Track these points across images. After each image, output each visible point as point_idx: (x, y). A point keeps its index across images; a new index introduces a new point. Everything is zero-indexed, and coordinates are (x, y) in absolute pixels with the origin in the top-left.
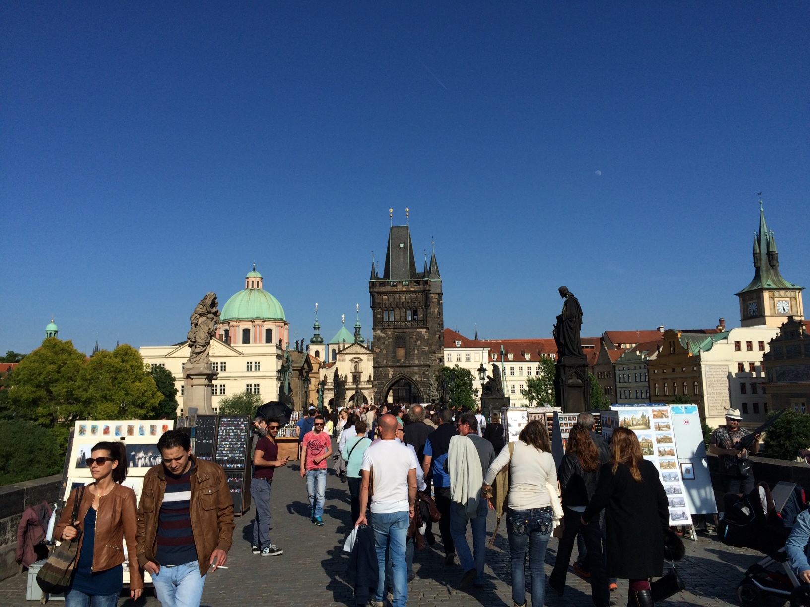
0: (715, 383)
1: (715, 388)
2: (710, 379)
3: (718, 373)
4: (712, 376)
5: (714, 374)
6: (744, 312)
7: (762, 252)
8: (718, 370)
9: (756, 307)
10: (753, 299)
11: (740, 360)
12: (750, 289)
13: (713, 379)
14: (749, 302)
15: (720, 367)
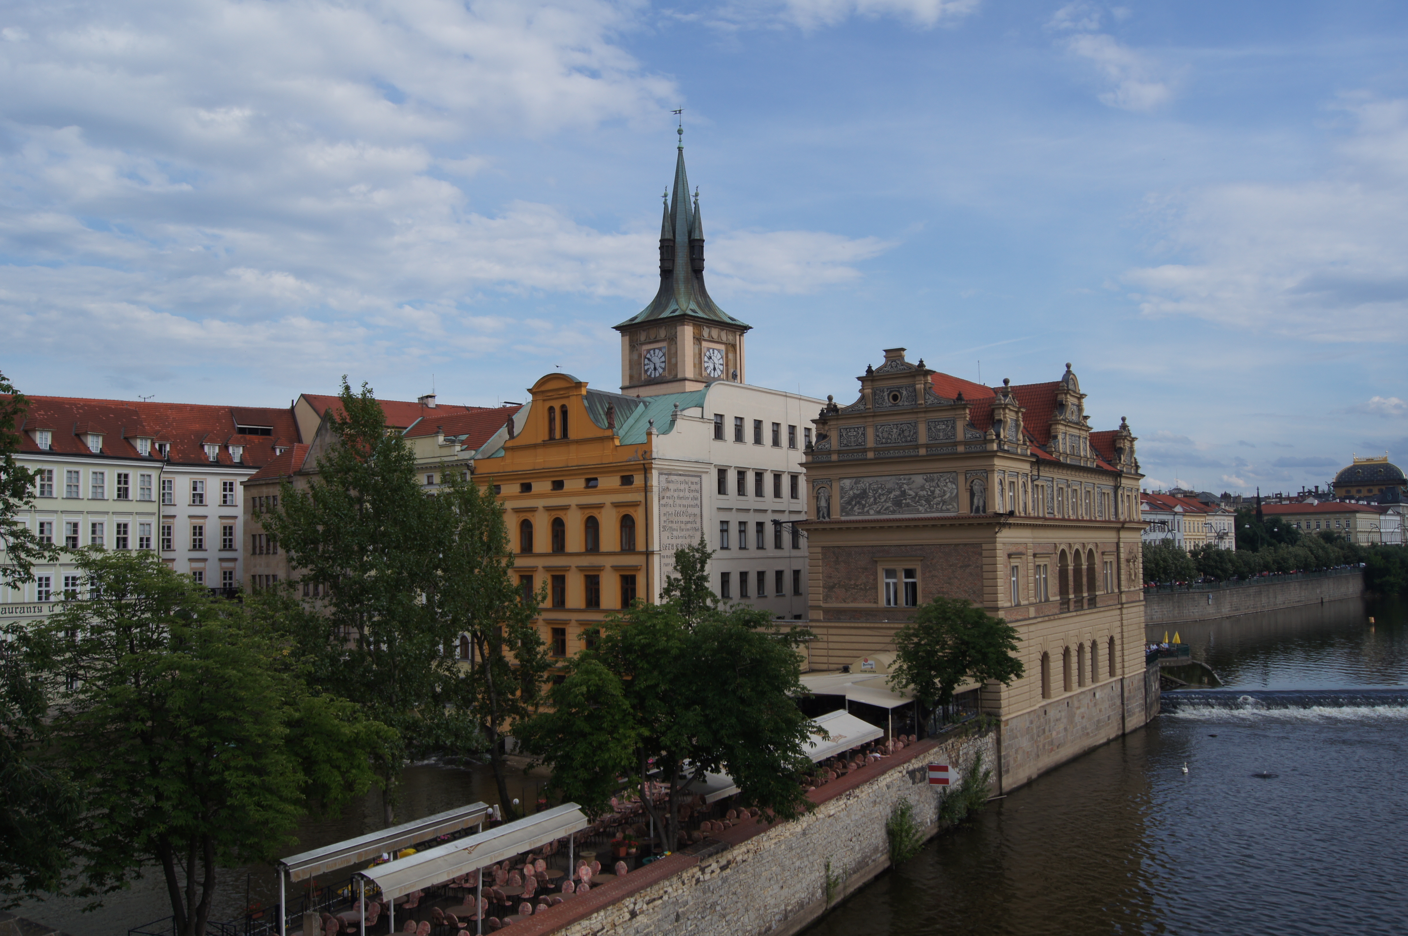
0: (676, 519)
1: (675, 533)
2: (668, 509)
3: (681, 494)
4: (671, 502)
5: (676, 495)
6: (631, 368)
7: (678, 238)
8: (682, 487)
9: (663, 359)
10: (656, 341)
11: (722, 462)
12: (652, 318)
13: (671, 510)
14: (646, 347)
15: (687, 478)
